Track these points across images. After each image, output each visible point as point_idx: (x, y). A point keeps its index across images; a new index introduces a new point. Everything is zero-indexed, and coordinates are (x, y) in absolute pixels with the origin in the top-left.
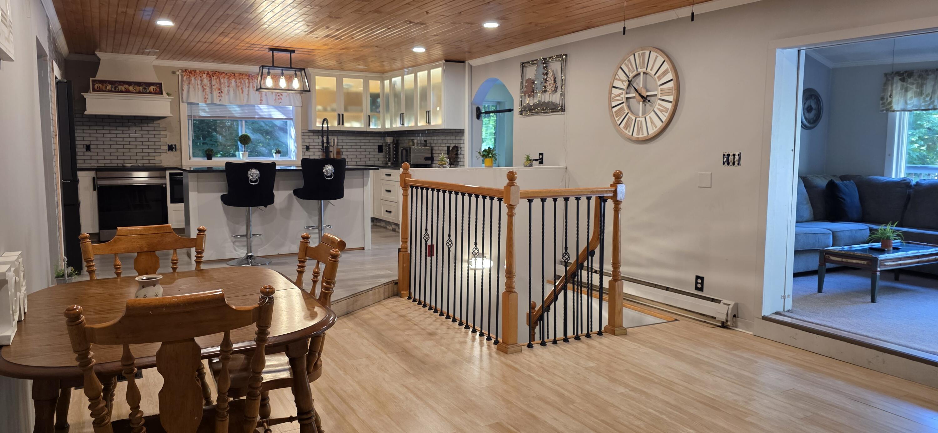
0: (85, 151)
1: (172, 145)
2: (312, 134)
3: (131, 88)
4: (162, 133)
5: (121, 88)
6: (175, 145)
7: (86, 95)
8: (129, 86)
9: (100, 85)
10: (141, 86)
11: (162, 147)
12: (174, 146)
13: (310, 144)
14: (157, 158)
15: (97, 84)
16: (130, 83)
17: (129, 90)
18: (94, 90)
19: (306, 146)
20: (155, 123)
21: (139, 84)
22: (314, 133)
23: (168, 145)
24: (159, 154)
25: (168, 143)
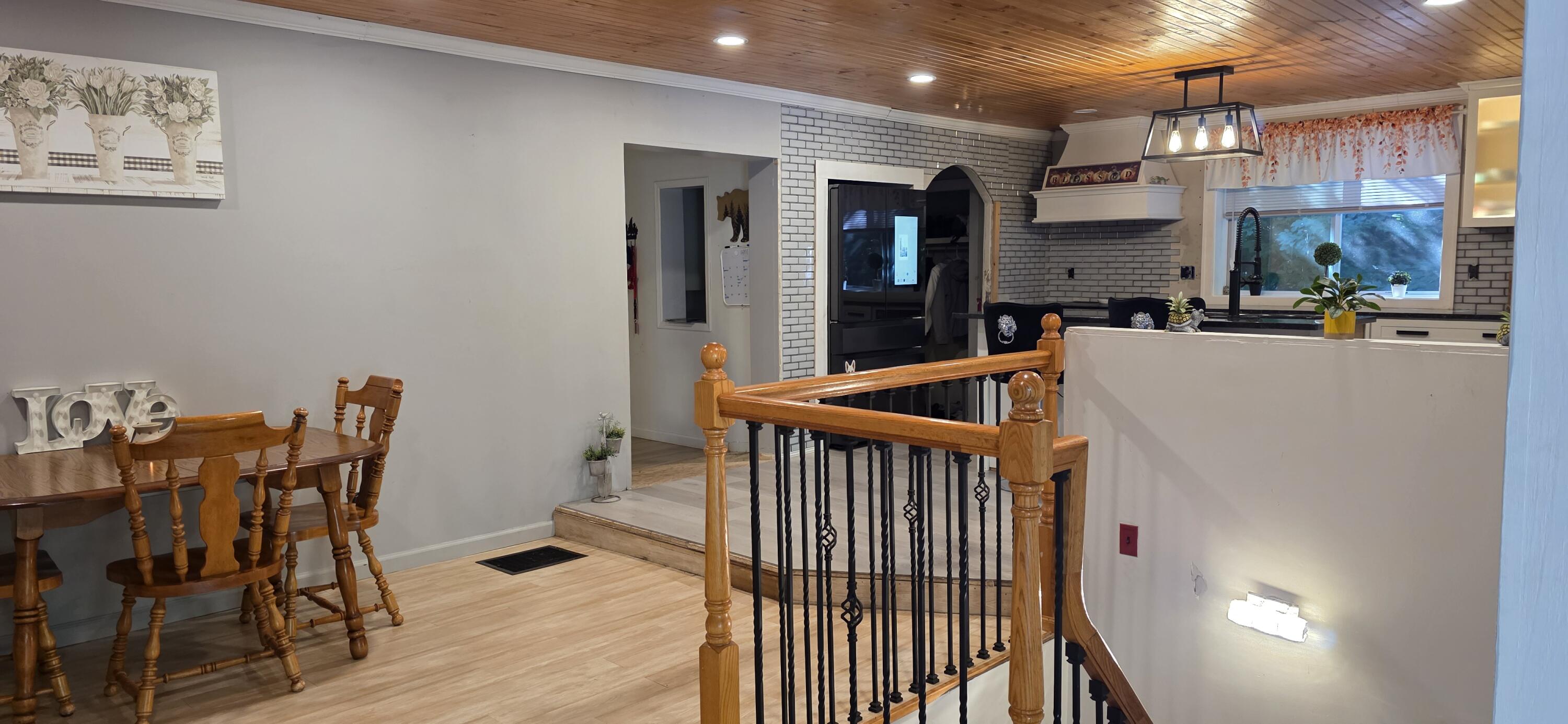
0: (1067, 278)
1: (1187, 268)
2: (1489, 238)
3: (1096, 176)
4: (1173, 246)
5: (1083, 177)
6: (1193, 268)
7: (1036, 194)
8: (1095, 172)
9: (1058, 176)
10: (1111, 170)
11: (1172, 272)
12: (1190, 270)
13: (1482, 261)
14: (1162, 290)
15: (1054, 174)
16: (1095, 168)
17: (1092, 178)
18: (1049, 185)
19: (1470, 266)
20: (1163, 229)
21: (1108, 168)
22: (1494, 234)
23: (1182, 267)
24: (1165, 284)
25: (1181, 265)
